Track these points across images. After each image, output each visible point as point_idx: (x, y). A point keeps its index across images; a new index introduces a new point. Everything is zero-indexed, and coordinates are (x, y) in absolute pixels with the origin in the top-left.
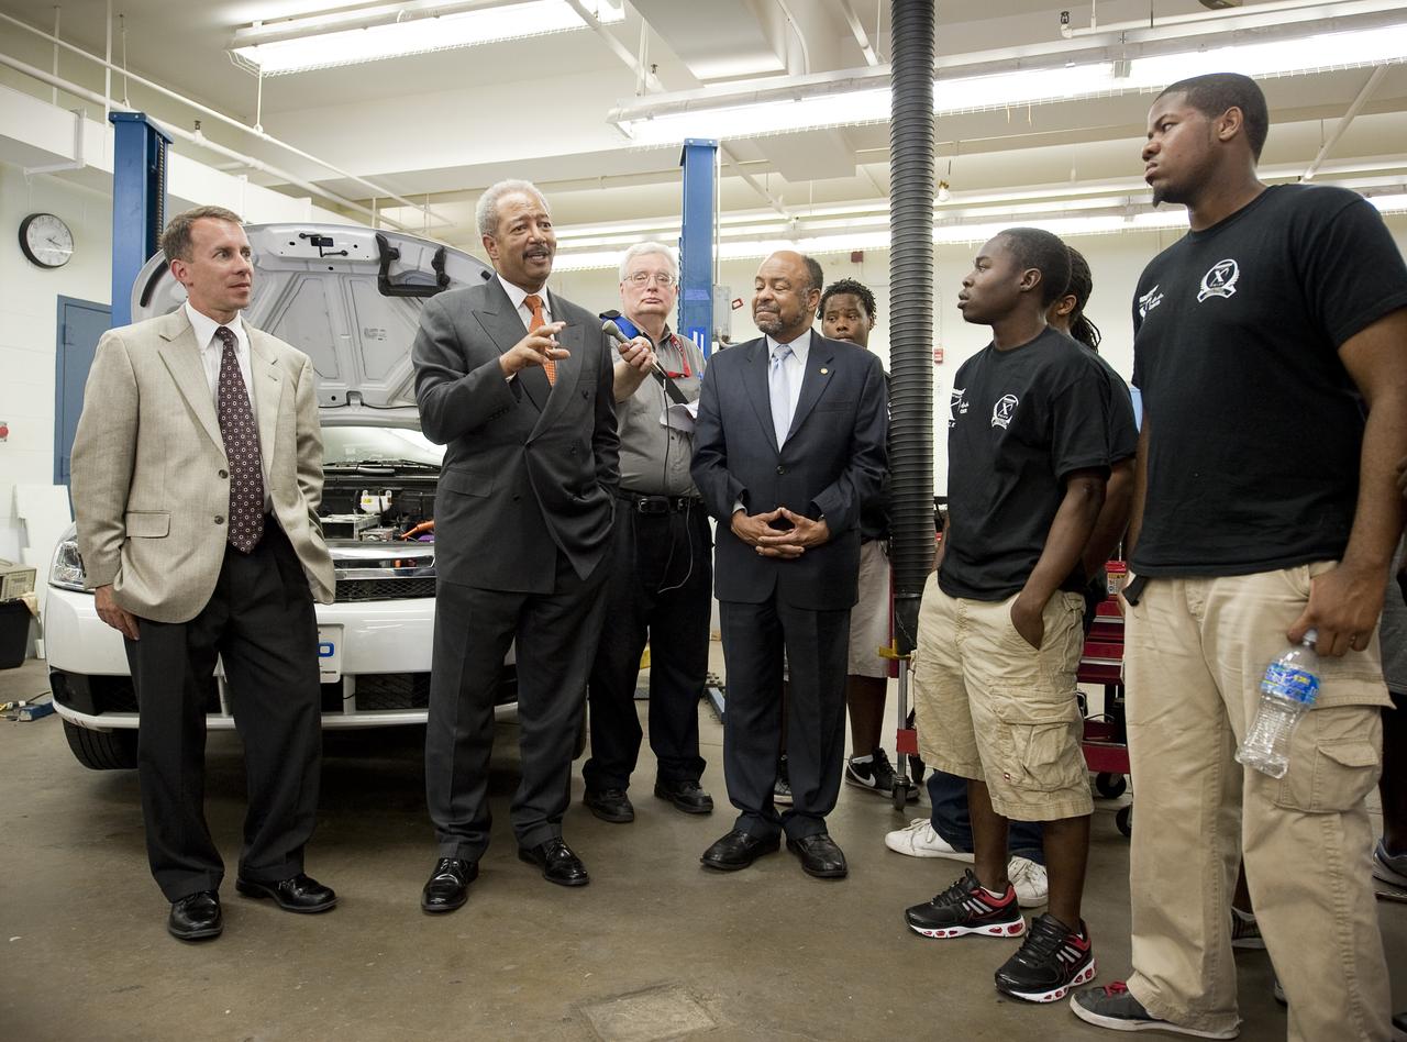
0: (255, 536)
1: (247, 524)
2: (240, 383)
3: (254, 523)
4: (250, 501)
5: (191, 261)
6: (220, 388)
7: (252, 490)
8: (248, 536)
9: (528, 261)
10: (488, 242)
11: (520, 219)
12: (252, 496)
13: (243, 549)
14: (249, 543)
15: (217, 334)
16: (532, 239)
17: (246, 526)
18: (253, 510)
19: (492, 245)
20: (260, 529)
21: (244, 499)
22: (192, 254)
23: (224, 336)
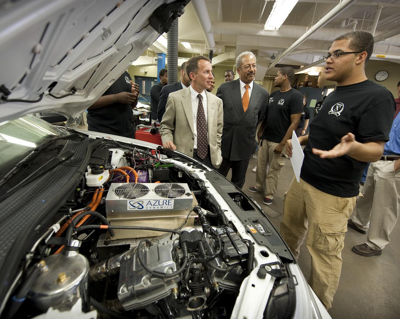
0: (205, 155)
1: (204, 152)
2: (203, 111)
3: (205, 151)
4: (204, 146)
5: (196, 73)
6: (198, 113)
7: (205, 143)
8: (204, 155)
9: (249, 76)
10: (238, 70)
11: (248, 65)
12: (205, 144)
13: (202, 158)
14: (204, 157)
15: (198, 96)
16: (250, 71)
17: (203, 152)
18: (205, 148)
19: (239, 71)
20: (207, 153)
21: (203, 145)
22: (197, 71)
23: (200, 97)
